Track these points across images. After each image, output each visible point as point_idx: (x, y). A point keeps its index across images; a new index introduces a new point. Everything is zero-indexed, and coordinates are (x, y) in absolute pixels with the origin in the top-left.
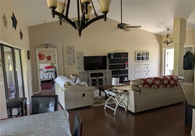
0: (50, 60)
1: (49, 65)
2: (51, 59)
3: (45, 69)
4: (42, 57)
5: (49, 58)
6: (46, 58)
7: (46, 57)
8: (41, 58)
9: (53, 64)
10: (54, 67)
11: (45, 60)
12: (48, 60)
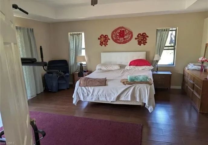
0: (145, 43)
1: (141, 56)
2: (148, 40)
3: (130, 65)
4: (126, 37)
5: (142, 39)
6: (136, 39)
7: (135, 36)
8: (125, 39)
9: (151, 55)
10: (153, 61)
11: (134, 42)
12: (140, 43)
